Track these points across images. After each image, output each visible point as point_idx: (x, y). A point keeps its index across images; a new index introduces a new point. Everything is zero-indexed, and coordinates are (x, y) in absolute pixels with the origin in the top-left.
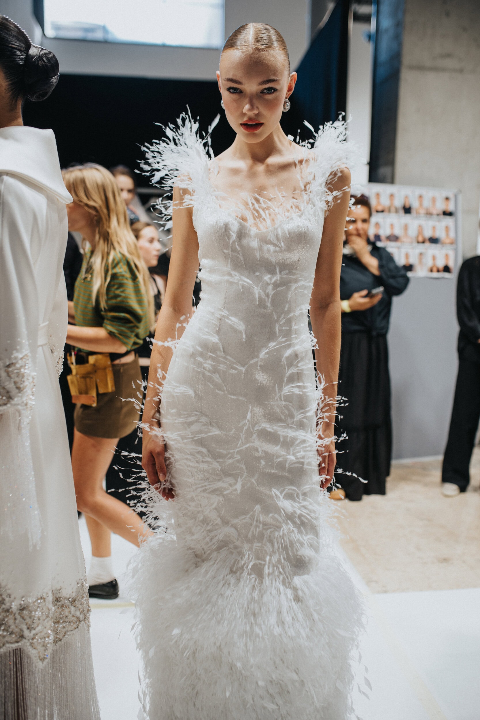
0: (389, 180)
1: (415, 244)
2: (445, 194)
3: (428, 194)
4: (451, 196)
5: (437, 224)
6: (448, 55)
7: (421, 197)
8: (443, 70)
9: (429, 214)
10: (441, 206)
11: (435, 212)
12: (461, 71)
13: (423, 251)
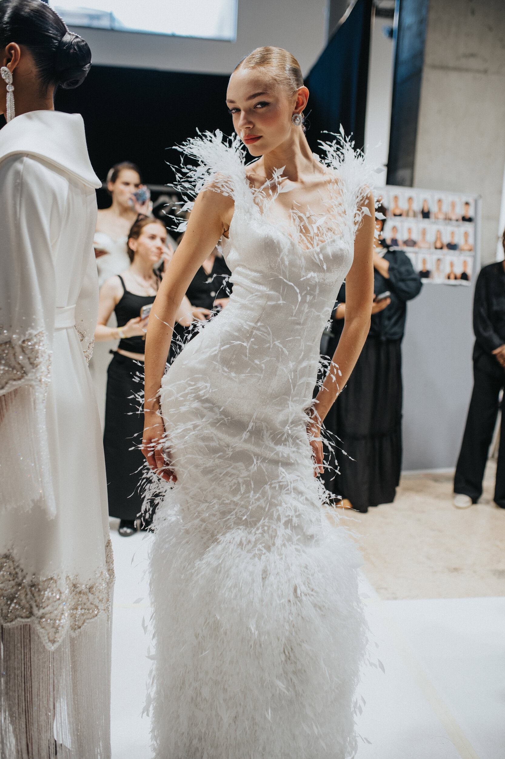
0: (408, 182)
1: (433, 250)
2: (464, 199)
3: (448, 198)
4: (471, 201)
5: (456, 229)
6: (473, 55)
7: (440, 201)
8: (467, 70)
9: (448, 219)
10: (460, 211)
11: (454, 217)
12: (485, 72)
13: (441, 257)
